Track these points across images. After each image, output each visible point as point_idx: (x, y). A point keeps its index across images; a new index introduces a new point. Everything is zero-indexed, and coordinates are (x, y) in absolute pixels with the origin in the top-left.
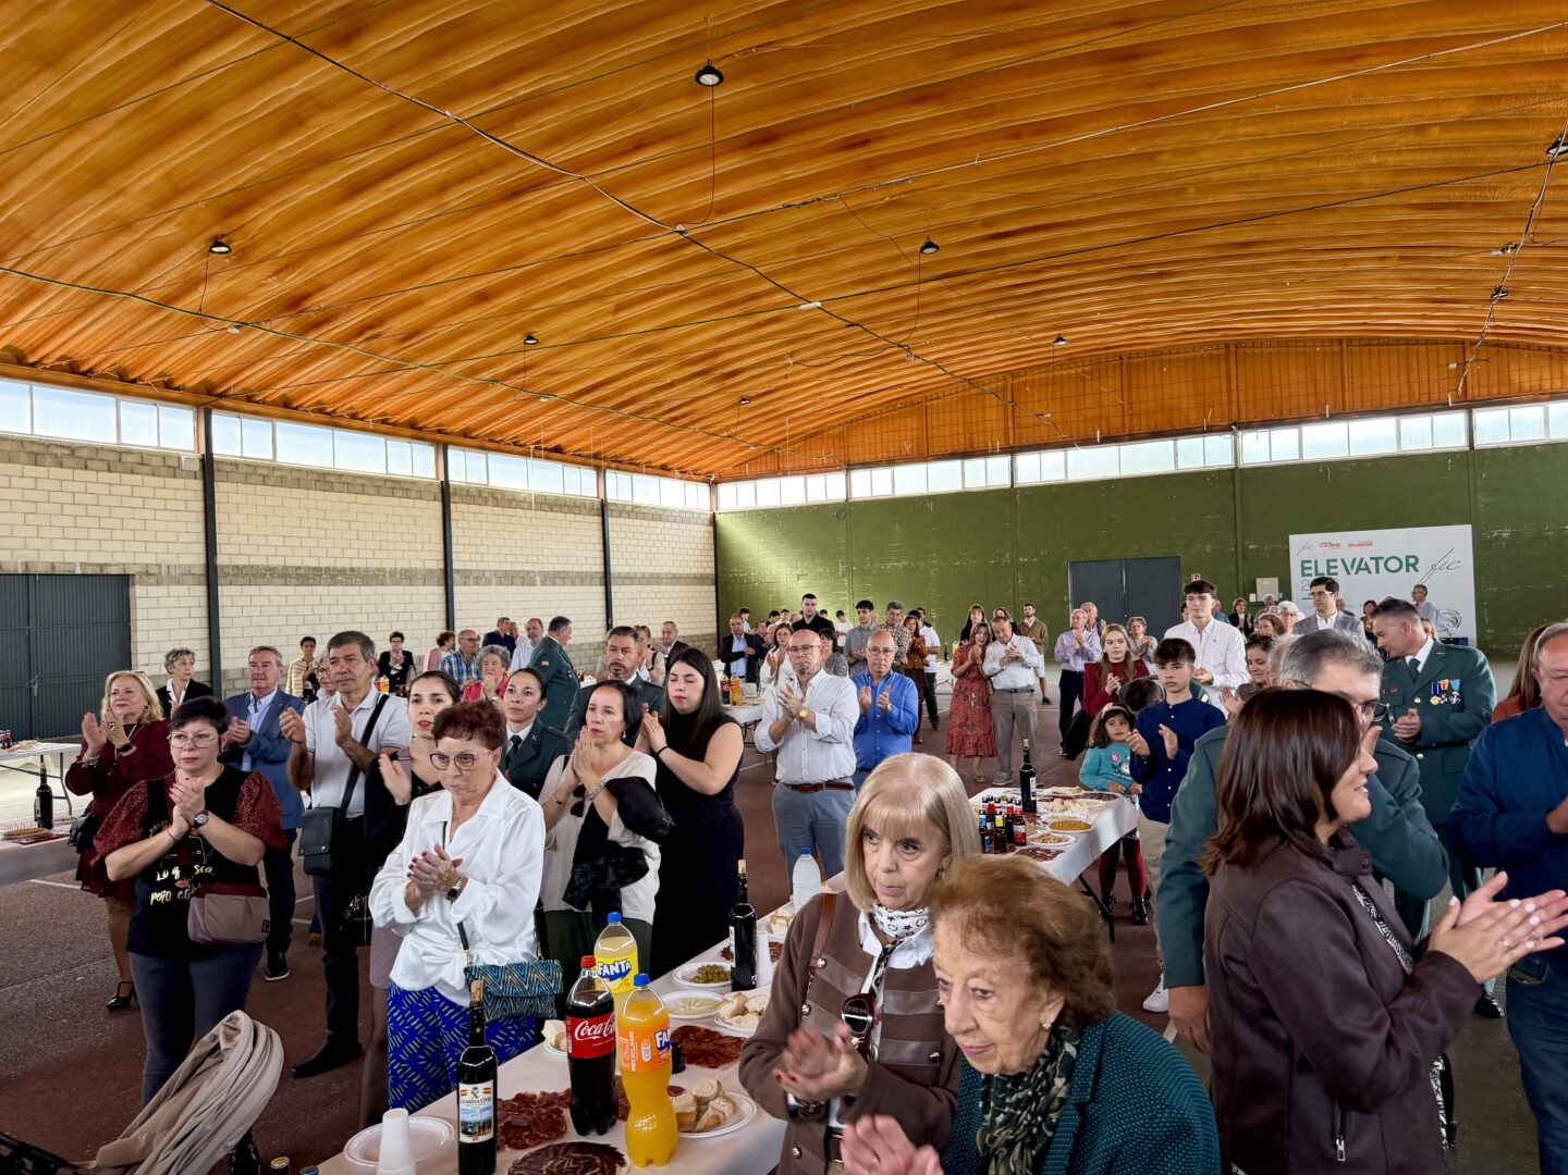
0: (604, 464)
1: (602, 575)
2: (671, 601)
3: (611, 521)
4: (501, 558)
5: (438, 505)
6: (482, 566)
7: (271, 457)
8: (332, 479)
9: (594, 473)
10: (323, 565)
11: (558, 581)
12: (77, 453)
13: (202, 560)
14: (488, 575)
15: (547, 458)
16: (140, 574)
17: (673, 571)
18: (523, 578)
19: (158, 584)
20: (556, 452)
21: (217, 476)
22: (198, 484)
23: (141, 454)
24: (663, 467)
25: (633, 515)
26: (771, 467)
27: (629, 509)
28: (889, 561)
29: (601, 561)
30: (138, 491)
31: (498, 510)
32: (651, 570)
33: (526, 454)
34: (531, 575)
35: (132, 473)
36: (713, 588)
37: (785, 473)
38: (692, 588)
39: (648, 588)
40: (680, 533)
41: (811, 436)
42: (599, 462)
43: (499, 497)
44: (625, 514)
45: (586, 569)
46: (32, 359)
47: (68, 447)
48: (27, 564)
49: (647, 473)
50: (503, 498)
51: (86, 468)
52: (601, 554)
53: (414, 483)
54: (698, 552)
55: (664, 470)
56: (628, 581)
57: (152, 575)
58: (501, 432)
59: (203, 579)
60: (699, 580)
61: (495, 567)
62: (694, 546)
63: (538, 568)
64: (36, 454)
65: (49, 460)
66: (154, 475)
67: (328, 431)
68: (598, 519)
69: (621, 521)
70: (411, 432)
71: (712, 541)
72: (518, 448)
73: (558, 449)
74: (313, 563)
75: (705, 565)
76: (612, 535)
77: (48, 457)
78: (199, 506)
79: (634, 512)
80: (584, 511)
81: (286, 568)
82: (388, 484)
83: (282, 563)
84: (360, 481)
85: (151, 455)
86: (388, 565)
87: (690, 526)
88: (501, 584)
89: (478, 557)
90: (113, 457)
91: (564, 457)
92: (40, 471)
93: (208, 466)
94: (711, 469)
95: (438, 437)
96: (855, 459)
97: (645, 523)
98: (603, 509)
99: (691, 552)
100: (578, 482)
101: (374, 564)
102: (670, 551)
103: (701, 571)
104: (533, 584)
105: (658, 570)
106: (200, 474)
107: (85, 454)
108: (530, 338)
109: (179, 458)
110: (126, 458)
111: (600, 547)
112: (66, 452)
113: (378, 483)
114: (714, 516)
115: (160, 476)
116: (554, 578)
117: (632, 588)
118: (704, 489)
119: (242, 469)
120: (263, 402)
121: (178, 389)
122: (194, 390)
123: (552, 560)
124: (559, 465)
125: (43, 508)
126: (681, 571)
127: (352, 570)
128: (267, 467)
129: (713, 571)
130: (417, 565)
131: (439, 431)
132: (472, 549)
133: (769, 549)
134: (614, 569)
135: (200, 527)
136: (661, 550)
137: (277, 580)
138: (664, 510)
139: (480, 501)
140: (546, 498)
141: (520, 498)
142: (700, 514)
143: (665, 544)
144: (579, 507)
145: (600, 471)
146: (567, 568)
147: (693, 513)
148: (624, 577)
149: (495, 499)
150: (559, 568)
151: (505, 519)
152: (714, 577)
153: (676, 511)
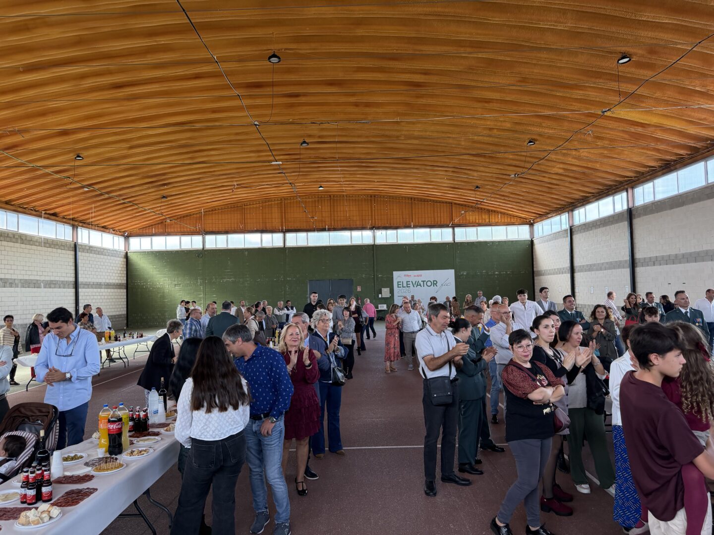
1: (74, 283)
2: (106, 297)
3: (79, 254)
4: (23, 272)
6: (14, 277)
9: (71, 228)
11: (52, 286)
14: (16, 282)
15: (48, 218)
17: (107, 281)
18: (34, 283)
20: (53, 216)
24: (105, 227)
25: (89, 251)
26: (161, 230)
27: (88, 248)
28: (224, 278)
29: (73, 275)
31: (23, 246)
32: (97, 281)
33: (40, 216)
34: (39, 282)
36: (125, 291)
37: (169, 234)
38: (116, 290)
39: (95, 290)
40: (111, 261)
42: (76, 223)
43: (24, 238)
44: (86, 251)
45: (66, 279)
49: (97, 230)
50: (26, 239)
52: (74, 272)
54: (119, 272)
55: (104, 229)
56: (86, 286)
58: (28, 203)
60: (119, 286)
61: (20, 277)
62: (117, 268)
63: (42, 278)
68: (73, 253)
69: (83, 254)
71: (125, 266)
72: (36, 212)
73: (55, 215)
75: (122, 278)
76: (79, 261)
79: (90, 249)
80: (66, 248)
87: (115, 258)
88: (23, 287)
89: (12, 272)
91: (57, 219)
94: (126, 230)
96: (208, 230)
97: (95, 256)
98: (75, 247)
99: (116, 271)
100: (61, 232)
103: (120, 282)
104: (39, 287)
105: (100, 281)
108: (79, 156)
111: (73, 268)
114: (127, 253)
116: (50, 284)
117: (88, 290)
118: (122, 239)
123: (50, 274)
124: (54, 223)
126: (111, 281)
129: (125, 282)
132: (9, 267)
133: (159, 271)
134: (80, 280)
136: (102, 270)
138: (104, 249)
139: (14, 240)
140: (47, 240)
141: (34, 240)
142: (120, 252)
143: (104, 267)
144: (64, 246)
145: (74, 227)
146: (57, 279)
147: (117, 251)
148: (84, 284)
149: (22, 239)
150: (52, 278)
151: (26, 251)
152: (125, 285)
153: (110, 250)
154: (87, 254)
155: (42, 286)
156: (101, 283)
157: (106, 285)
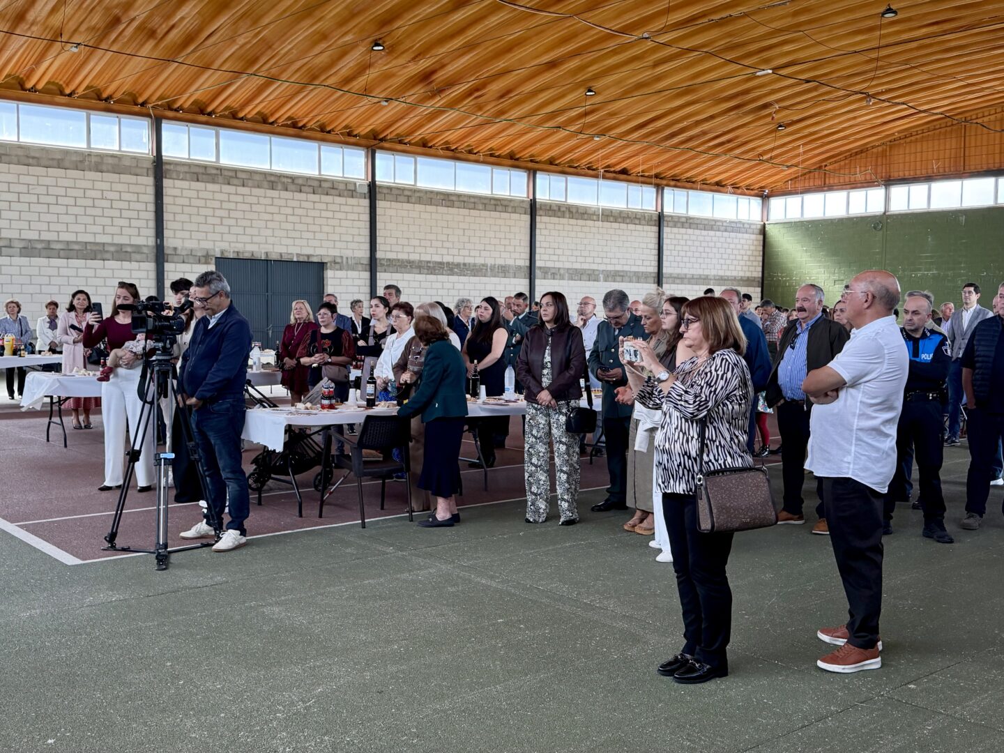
0: (664, 182)
1: (655, 276)
3: (666, 230)
4: (573, 259)
5: (528, 217)
6: (558, 265)
7: (413, 183)
8: (454, 198)
9: (654, 190)
10: (445, 261)
11: (618, 278)
12: (296, 181)
13: (368, 255)
14: (562, 271)
15: (615, 179)
16: (331, 262)
17: (721, 273)
18: (589, 275)
19: (341, 270)
20: (623, 174)
21: (378, 196)
22: (366, 202)
23: (333, 182)
24: (718, 184)
25: (687, 225)
26: (818, 182)
27: (684, 220)
28: (919, 270)
29: (655, 263)
30: (331, 207)
31: (573, 221)
32: (700, 272)
33: (596, 177)
34: (596, 273)
35: (327, 194)
37: (831, 188)
40: (730, 240)
41: (856, 153)
42: (659, 181)
43: (574, 211)
44: (679, 225)
45: (643, 269)
46: (271, 120)
47: (291, 178)
48: (267, 253)
49: (702, 189)
50: (577, 211)
51: (301, 191)
52: (656, 257)
53: (511, 201)
54: (746, 258)
55: (719, 186)
56: (678, 281)
57: (338, 264)
58: (578, 160)
59: (368, 267)
60: (746, 282)
61: (568, 265)
62: (742, 252)
63: (602, 267)
64: (273, 182)
65: (280, 186)
66: (340, 196)
67: (451, 163)
68: (656, 229)
69: (675, 230)
70: (510, 162)
71: (761, 248)
72: (590, 171)
73: (624, 172)
74: (437, 259)
75: (752, 269)
76: (666, 242)
77: (279, 184)
78: (366, 217)
79: (688, 223)
80: (643, 222)
81: (420, 261)
82: (493, 202)
83: (418, 258)
84: (472, 200)
85: (339, 182)
86: (490, 262)
87: (740, 235)
88: (572, 280)
89: (555, 258)
90: (316, 184)
91: (629, 178)
92: (274, 193)
93: (372, 187)
94: (762, 184)
95: (530, 165)
96: (895, 175)
97: (697, 232)
98: (660, 220)
99: (739, 257)
100: (641, 198)
101: (479, 261)
102: (718, 256)
103: (747, 274)
104: (597, 280)
105: (706, 273)
106: (367, 195)
107: (300, 182)
108: (590, 91)
109: (355, 184)
110: (325, 185)
111: (656, 252)
112: (290, 180)
113: (485, 201)
114: (764, 226)
115: (343, 196)
116: (616, 276)
117: (682, 286)
118: (756, 202)
119: (395, 192)
120: (409, 143)
121: (356, 136)
122: (366, 137)
123: (613, 261)
124: (624, 184)
125: (277, 217)
126: (728, 273)
127: (465, 264)
128: (410, 190)
129: (760, 275)
130: (510, 262)
131: (532, 161)
132: (551, 251)
133: (811, 257)
134: (667, 270)
135: (367, 232)
136: (711, 255)
137: (415, 270)
138: (716, 221)
139: (559, 214)
140: (611, 211)
141: (591, 212)
142: (750, 224)
143: (715, 250)
144: (640, 219)
145: (660, 188)
146: (626, 268)
147: (744, 224)
148: (675, 278)
149: (570, 212)
150: (618, 268)
151: (578, 229)
152: (760, 280)
153: (726, 221)
154: (682, 231)
155: (602, 279)
156: (707, 276)
157: (718, 280)
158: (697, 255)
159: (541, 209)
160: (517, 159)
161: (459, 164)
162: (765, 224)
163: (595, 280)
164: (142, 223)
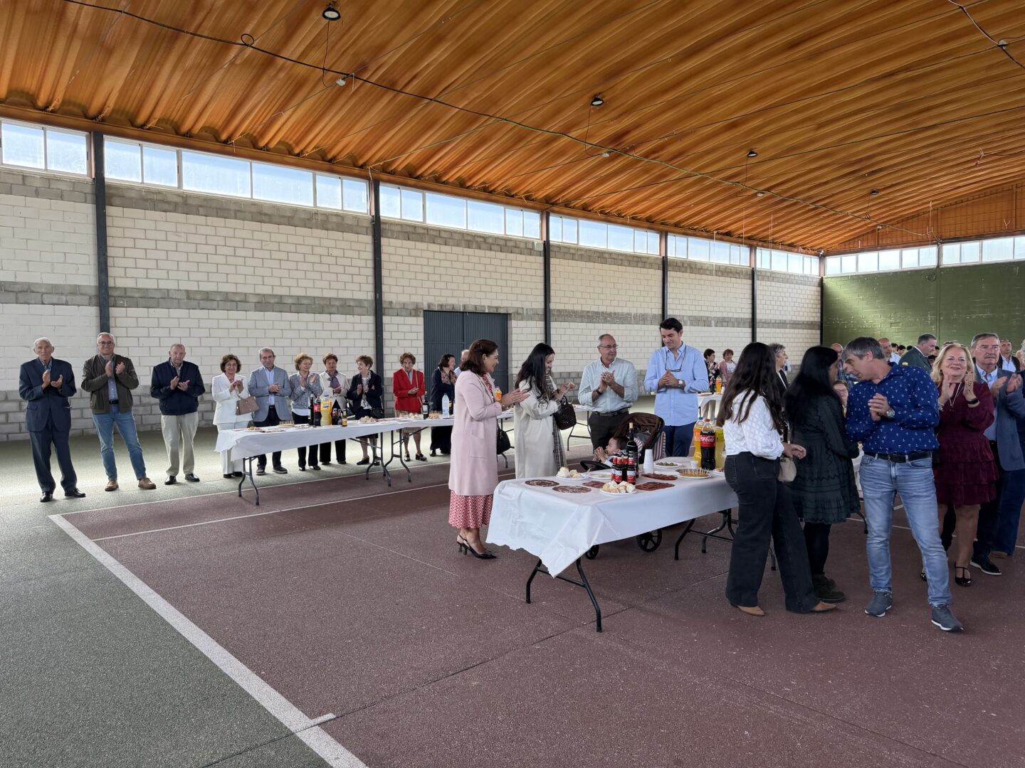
0: (755, 243)
1: (750, 320)
3: (757, 283)
4: (693, 308)
5: (660, 272)
6: (683, 313)
7: (576, 243)
8: (607, 256)
9: (748, 249)
10: (601, 310)
11: (725, 324)
12: (487, 241)
13: (542, 306)
14: (685, 318)
15: (721, 240)
16: (514, 313)
18: (704, 321)
19: (522, 320)
20: (727, 236)
21: (552, 254)
22: (541, 259)
23: (515, 241)
24: (790, 245)
25: (771, 279)
26: (872, 243)
27: (769, 274)
29: (750, 311)
30: (515, 264)
31: (693, 276)
32: (781, 318)
33: (711, 238)
34: (709, 319)
35: (511, 252)
36: (819, 332)
37: (884, 248)
38: (806, 331)
39: (778, 330)
40: (799, 291)
42: (753, 242)
43: (693, 266)
44: (766, 278)
45: (742, 316)
46: (469, 184)
47: (483, 237)
48: (464, 306)
50: (695, 267)
51: (491, 250)
52: (751, 306)
53: (648, 258)
54: (810, 306)
55: (791, 247)
56: (765, 325)
57: (520, 315)
58: (697, 223)
59: (543, 317)
60: (810, 325)
61: (690, 313)
62: (808, 301)
63: (714, 315)
64: (468, 241)
65: (474, 245)
66: (521, 254)
67: (604, 225)
68: (750, 282)
69: (763, 283)
70: (647, 224)
71: (819, 298)
72: (706, 234)
73: (729, 234)
74: (594, 309)
75: (814, 315)
76: (758, 292)
77: (474, 243)
78: (541, 273)
79: (772, 276)
80: (741, 276)
81: (582, 311)
82: (635, 259)
83: (580, 309)
84: (620, 257)
85: (521, 241)
86: (633, 311)
87: (806, 287)
88: (693, 325)
89: (680, 307)
90: (502, 243)
91: (731, 239)
92: (470, 251)
93: (547, 245)
94: (822, 246)
95: (661, 227)
96: (947, 235)
97: (778, 284)
98: (753, 275)
99: (806, 305)
100: (735, 255)
101: (626, 311)
102: (792, 304)
103: (812, 319)
104: (710, 325)
105: (784, 318)
106: (542, 253)
107: (490, 241)
108: (752, 153)
109: (533, 243)
110: (510, 244)
111: (750, 301)
112: (482, 240)
113: (630, 259)
115: (524, 254)
116: (723, 322)
117: (768, 330)
118: (815, 260)
119: (563, 250)
120: (573, 207)
121: (533, 200)
122: (540, 201)
123: (721, 309)
124: (727, 245)
125: (472, 273)
126: (799, 319)
127: (615, 314)
128: (574, 249)
129: (819, 320)
130: (648, 311)
131: (662, 224)
132: (678, 301)
134: (759, 317)
135: (541, 286)
136: (787, 304)
137: (578, 320)
139: (683, 269)
140: (719, 267)
141: (706, 268)
142: (813, 278)
143: (790, 299)
144: (739, 273)
145: (752, 248)
146: (730, 315)
147: (808, 277)
148: (763, 323)
149: (691, 268)
150: (725, 315)
151: (696, 282)
152: (819, 324)
153: (798, 276)
154: (768, 283)
155: (713, 325)
156: (785, 321)
157: (793, 324)
158: (778, 303)
159: (670, 265)
160: (653, 222)
161: (611, 226)
162: (822, 278)
163: (708, 326)
164: (363, 279)
